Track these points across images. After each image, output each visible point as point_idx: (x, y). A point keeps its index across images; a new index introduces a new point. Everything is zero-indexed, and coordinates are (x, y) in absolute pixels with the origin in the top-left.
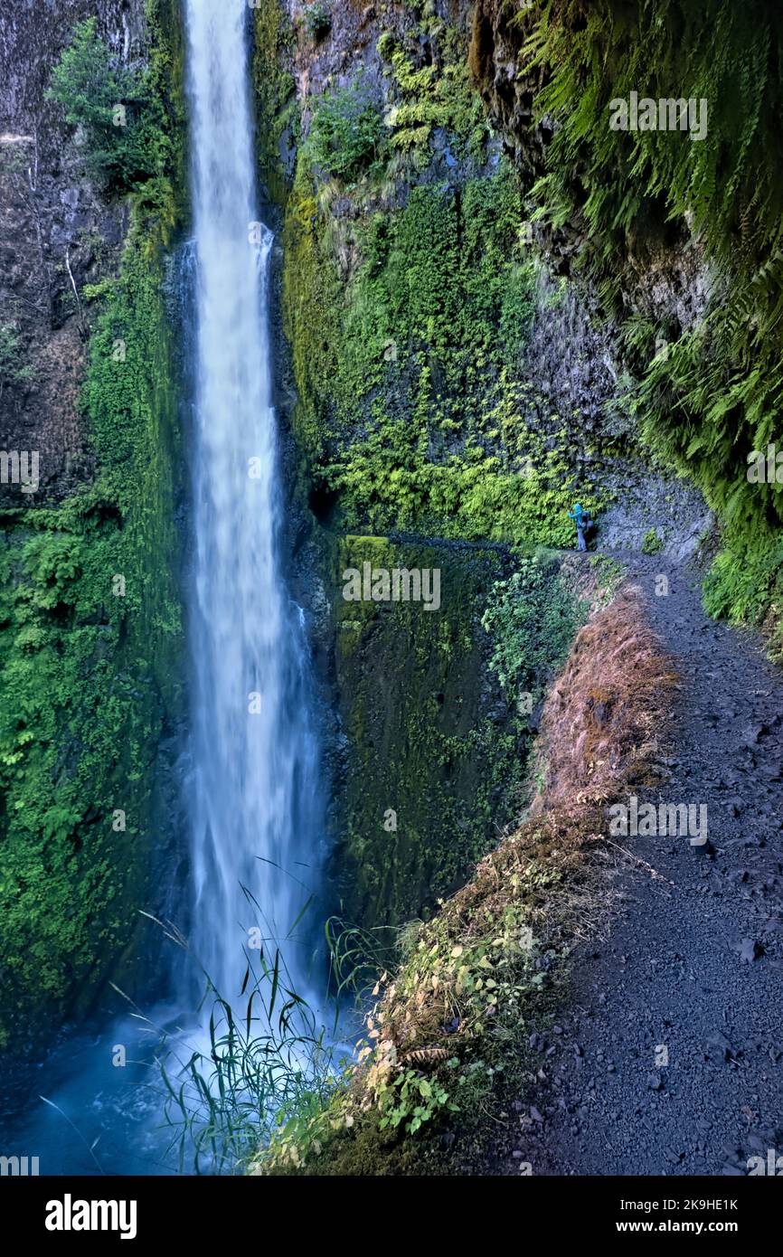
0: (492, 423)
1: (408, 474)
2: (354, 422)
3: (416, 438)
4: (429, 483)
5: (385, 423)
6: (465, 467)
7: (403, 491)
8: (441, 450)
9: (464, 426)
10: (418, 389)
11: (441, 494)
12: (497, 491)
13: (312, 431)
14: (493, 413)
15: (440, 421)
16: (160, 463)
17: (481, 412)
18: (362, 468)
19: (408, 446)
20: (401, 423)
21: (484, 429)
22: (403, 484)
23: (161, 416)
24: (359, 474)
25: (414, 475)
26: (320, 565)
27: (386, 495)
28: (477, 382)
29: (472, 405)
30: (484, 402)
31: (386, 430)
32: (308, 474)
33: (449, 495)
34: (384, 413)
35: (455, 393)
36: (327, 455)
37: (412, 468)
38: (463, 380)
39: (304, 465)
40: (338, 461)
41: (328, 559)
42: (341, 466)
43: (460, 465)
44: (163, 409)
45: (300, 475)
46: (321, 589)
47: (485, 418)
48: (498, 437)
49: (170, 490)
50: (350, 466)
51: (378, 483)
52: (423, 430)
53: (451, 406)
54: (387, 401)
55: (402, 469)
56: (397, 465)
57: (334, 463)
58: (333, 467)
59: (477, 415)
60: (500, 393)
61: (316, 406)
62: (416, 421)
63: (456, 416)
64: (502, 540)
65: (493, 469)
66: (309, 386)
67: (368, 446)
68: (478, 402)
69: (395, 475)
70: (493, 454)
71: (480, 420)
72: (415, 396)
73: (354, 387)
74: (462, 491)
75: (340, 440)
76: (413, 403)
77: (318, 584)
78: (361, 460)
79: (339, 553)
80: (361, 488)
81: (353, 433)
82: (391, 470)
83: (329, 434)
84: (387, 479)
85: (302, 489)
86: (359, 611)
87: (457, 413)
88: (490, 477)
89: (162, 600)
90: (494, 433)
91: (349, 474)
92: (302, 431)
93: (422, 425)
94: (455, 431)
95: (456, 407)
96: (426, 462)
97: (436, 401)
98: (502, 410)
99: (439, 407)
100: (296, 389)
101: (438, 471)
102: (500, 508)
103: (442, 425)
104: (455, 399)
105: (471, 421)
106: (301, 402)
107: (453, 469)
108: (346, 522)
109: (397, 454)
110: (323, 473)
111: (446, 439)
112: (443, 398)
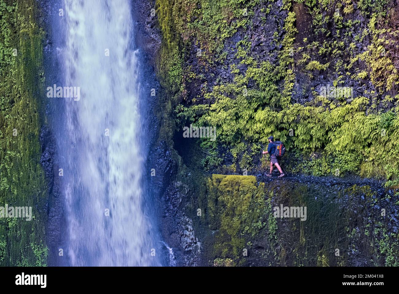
0: (360, 65)
1: (274, 114)
2: (218, 63)
3: (282, 78)
4: (296, 122)
5: (251, 65)
6: (332, 106)
7: (268, 130)
8: (308, 90)
9: (332, 68)
10: (284, 33)
11: (308, 132)
12: (366, 129)
13: (175, 73)
14: (362, 56)
15: (307, 63)
16: (26, 106)
17: (349, 55)
18: (226, 108)
19: (274, 87)
20: (267, 64)
21: (352, 71)
22: (268, 124)
23: (26, 59)
24: (223, 115)
25: (280, 115)
26: (188, 204)
27: (250, 134)
28: (345, 27)
29: (339, 48)
30: (352, 45)
31: (252, 72)
32: (173, 115)
33: (316, 132)
34: (249, 55)
35: (321, 37)
36: (190, 96)
37: (278, 107)
38: (330, 25)
39: (169, 106)
40: (202, 101)
41: (195, 198)
42: (204, 106)
43: (327, 104)
44: (28, 53)
45: (166, 116)
46: (190, 227)
47: (353, 60)
48: (367, 78)
49: (36, 133)
50: (214, 106)
51: (242, 122)
52: (290, 71)
53: (318, 49)
54: (251, 44)
55: (267, 109)
56: (263, 106)
57: (197, 103)
58: (196, 107)
59: (345, 57)
60: (369, 37)
61: (180, 49)
62: (282, 63)
63: (323, 59)
64: (373, 175)
65: (363, 108)
66: (173, 29)
67: (232, 86)
68: (346, 46)
69: (261, 114)
70: (362, 94)
71: (348, 63)
72: (281, 38)
73: (219, 30)
74: (330, 130)
75: (203, 81)
76: (278, 46)
77: (187, 223)
78: (225, 100)
79: (206, 192)
80: (225, 127)
81: (217, 74)
82: (256, 110)
83: (193, 75)
84: (251, 118)
85: (167, 130)
86: (231, 248)
87: (324, 55)
88: (359, 116)
89: (28, 243)
90: (363, 74)
91: (213, 114)
92: (166, 73)
93: (287, 67)
94: (322, 72)
95: (322, 50)
96: (292, 101)
97: (302, 44)
98: (371, 53)
99: (305, 50)
100: (160, 33)
101: (306, 110)
102: (369, 145)
103: (309, 67)
104: (322, 43)
105: (338, 63)
106: (166, 45)
107: (320, 109)
108: (207, 162)
109: (263, 94)
110: (185, 114)
111: (313, 79)
112: (310, 41)
